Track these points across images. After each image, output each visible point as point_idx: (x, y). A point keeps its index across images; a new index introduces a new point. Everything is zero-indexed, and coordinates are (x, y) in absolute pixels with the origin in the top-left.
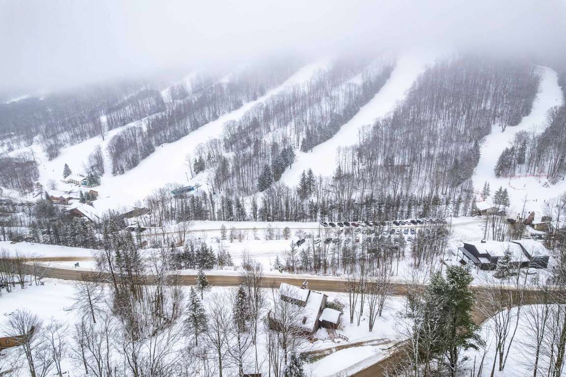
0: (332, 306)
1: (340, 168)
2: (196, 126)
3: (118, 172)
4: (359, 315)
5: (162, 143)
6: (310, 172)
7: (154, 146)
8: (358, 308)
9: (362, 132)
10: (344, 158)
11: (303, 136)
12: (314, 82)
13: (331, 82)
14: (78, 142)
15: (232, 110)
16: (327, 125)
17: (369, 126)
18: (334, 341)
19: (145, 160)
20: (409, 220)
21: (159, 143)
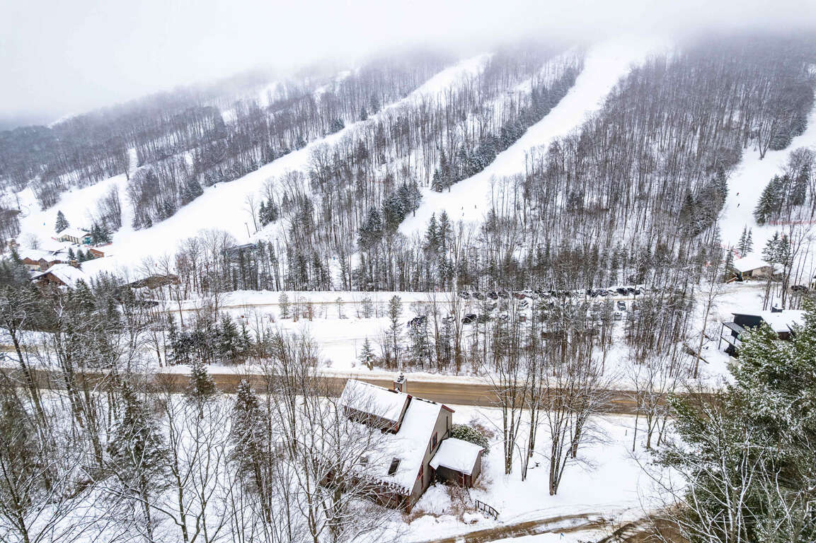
0: (463, 434)
1: (494, 212)
2: (270, 157)
3: (143, 225)
4: (524, 454)
5: (216, 182)
6: (444, 217)
7: (203, 187)
8: (522, 440)
9: (530, 156)
10: (501, 195)
11: (436, 166)
12: (455, 90)
13: (482, 92)
14: (89, 184)
15: (329, 134)
16: (475, 150)
17: (543, 147)
18: (462, 520)
19: (187, 206)
20: (614, 288)
21: (210, 183)
